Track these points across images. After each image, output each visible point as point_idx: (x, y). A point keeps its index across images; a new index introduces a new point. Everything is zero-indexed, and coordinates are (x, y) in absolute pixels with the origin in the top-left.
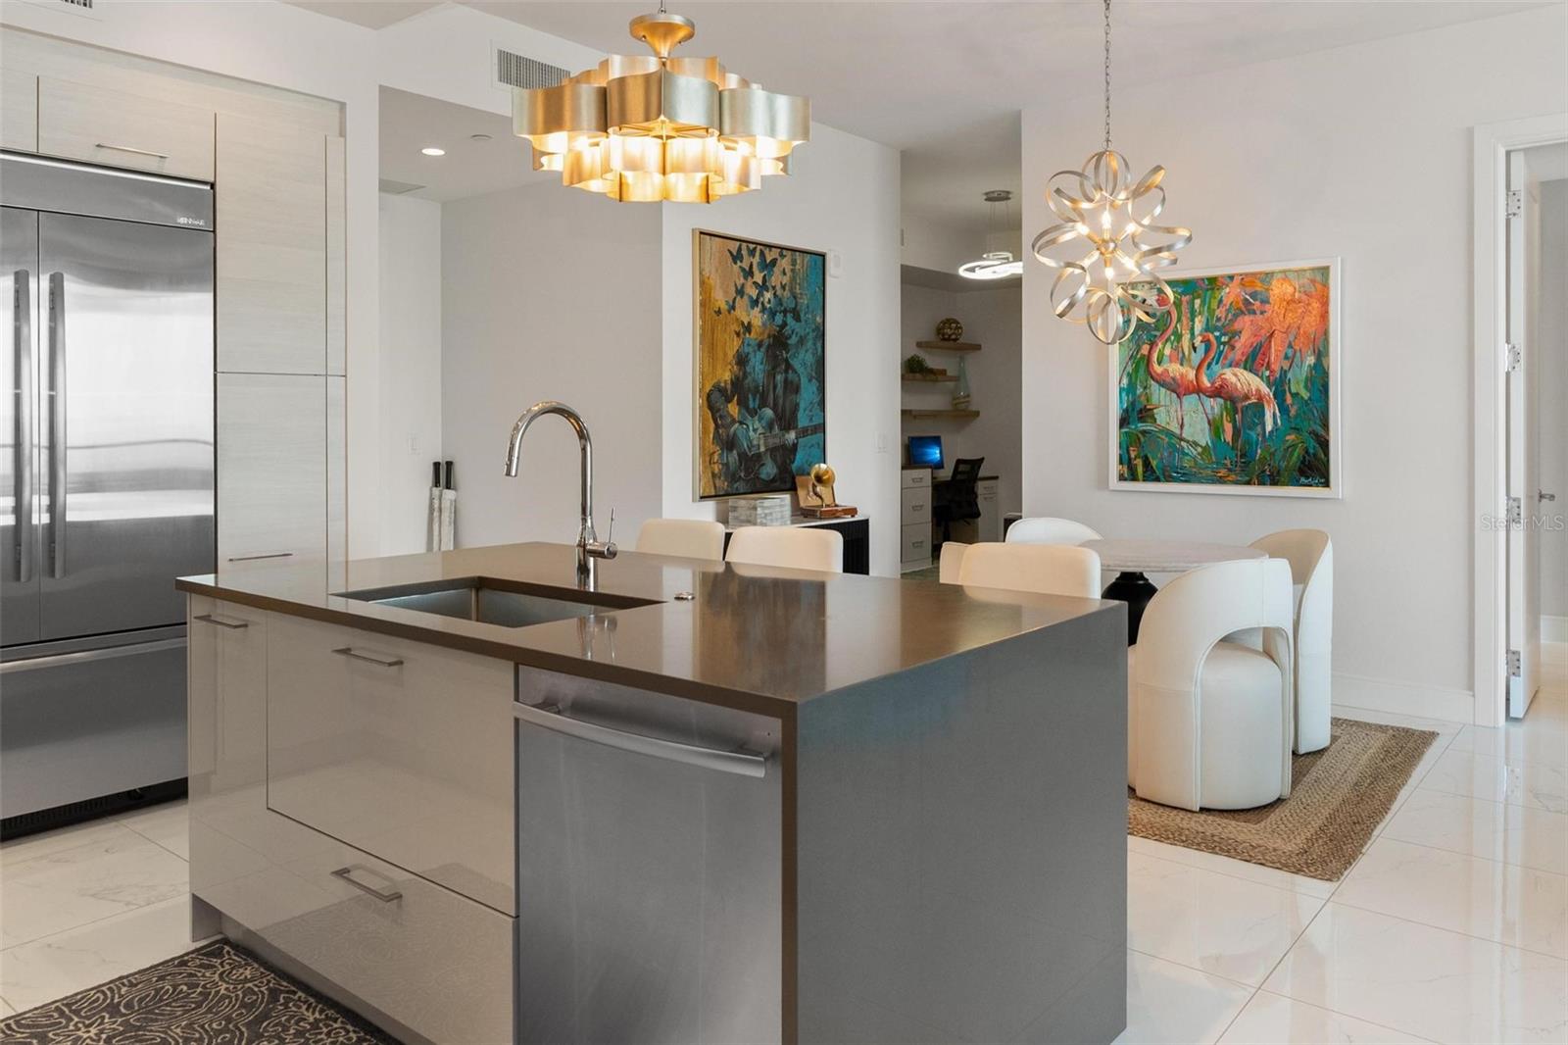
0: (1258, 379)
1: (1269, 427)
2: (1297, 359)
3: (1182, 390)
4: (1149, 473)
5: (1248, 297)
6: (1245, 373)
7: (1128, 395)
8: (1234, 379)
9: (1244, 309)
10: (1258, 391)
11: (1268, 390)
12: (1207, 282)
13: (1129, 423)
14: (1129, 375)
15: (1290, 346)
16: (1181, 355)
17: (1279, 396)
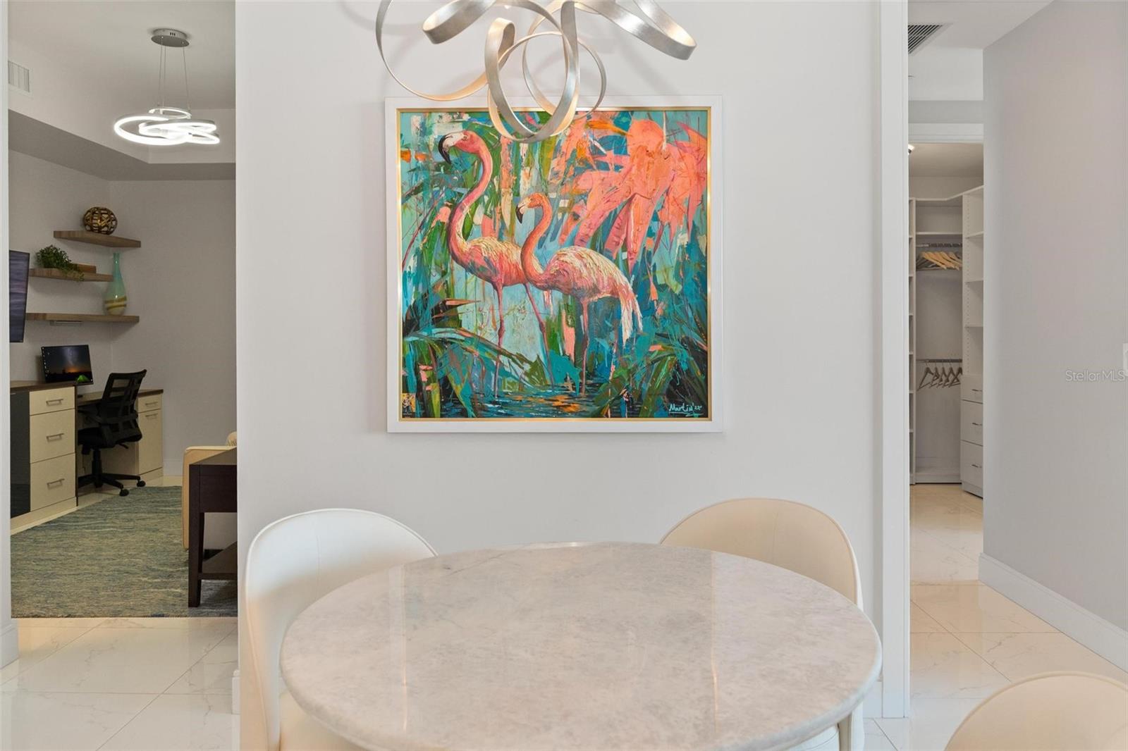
0: (612, 265)
1: (627, 334)
2: (665, 238)
3: (500, 278)
4: (451, 404)
5: (597, 144)
6: (595, 255)
7: (416, 284)
8: (577, 263)
9: (591, 161)
10: (612, 280)
11: (626, 279)
12: (538, 119)
13: (418, 328)
14: (420, 255)
15: (655, 218)
16: (498, 225)
17: (641, 289)
